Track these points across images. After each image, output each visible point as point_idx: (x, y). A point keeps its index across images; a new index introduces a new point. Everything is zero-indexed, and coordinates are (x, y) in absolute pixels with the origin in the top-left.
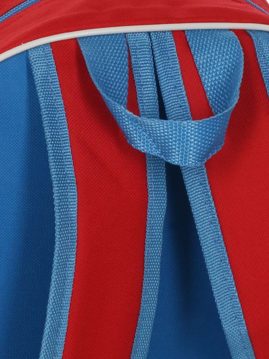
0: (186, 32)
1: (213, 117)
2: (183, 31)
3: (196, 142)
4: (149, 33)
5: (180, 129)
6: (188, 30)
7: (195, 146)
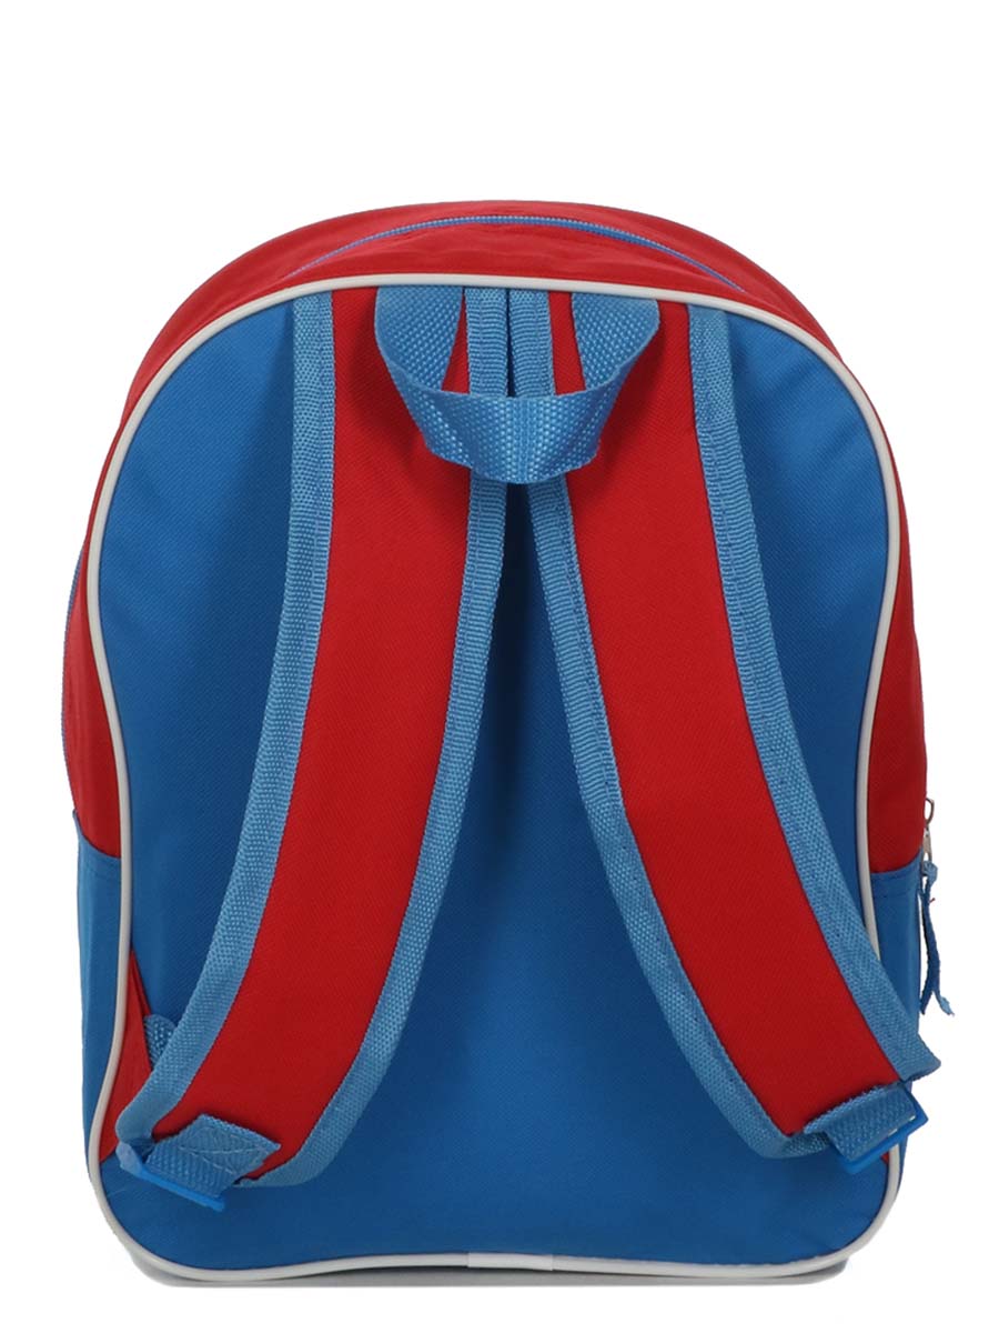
0: (574, 295)
1: (581, 392)
2: (570, 294)
3: (553, 436)
4: (508, 290)
5: (525, 413)
6: (578, 293)
7: (552, 443)
